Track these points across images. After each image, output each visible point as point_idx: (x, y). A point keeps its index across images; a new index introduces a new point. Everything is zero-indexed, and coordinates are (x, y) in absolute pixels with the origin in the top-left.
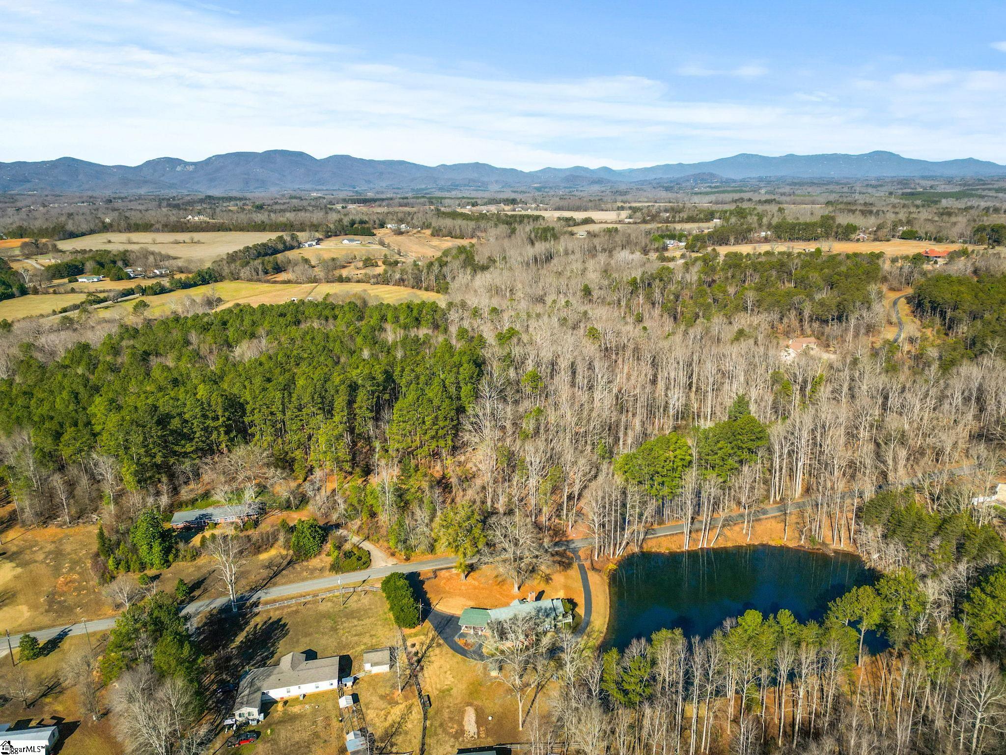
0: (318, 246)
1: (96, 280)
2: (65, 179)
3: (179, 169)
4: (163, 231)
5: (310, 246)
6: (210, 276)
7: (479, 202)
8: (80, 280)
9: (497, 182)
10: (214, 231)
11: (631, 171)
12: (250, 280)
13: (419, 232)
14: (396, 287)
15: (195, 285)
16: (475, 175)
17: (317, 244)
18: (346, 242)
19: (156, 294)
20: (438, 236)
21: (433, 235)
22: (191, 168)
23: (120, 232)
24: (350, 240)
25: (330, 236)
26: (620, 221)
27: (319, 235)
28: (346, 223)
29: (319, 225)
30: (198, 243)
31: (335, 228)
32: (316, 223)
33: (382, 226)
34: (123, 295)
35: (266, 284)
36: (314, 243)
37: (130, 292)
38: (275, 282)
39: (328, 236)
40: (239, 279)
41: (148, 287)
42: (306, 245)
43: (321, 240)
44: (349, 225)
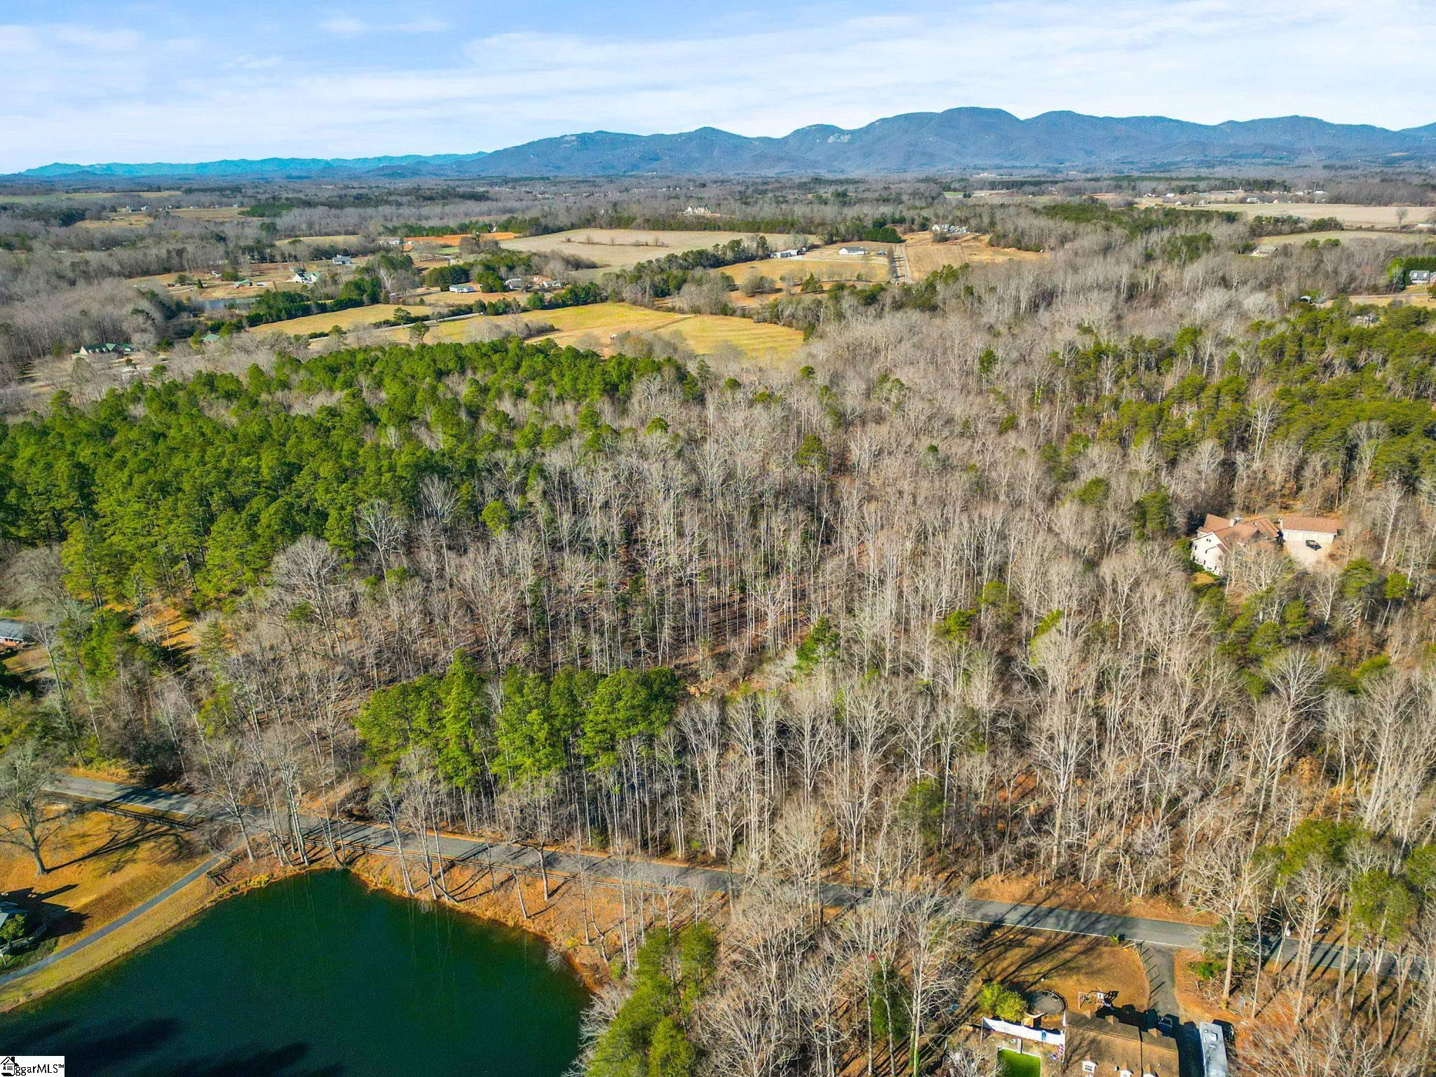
0: (800, 257)
1: (465, 290)
2: (696, 155)
3: (831, 139)
4: (644, 228)
5: (786, 256)
6: (587, 294)
8: (451, 289)
9: (1318, 149)
10: (699, 230)
12: (634, 303)
13: (975, 239)
15: (564, 305)
17: (800, 253)
18: (844, 252)
19: (497, 314)
20: (998, 245)
21: (991, 244)
22: (846, 138)
24: (850, 250)
25: (832, 243)
26: (1404, 227)
27: (813, 239)
28: (869, 223)
29: (823, 224)
30: (663, 245)
31: (847, 229)
32: (817, 220)
33: (924, 227)
34: (459, 312)
35: (648, 311)
36: (794, 252)
37: (469, 310)
38: (659, 309)
39: (830, 242)
40: (623, 300)
41: (491, 304)
42: (779, 254)
43: (813, 247)
44: (871, 226)
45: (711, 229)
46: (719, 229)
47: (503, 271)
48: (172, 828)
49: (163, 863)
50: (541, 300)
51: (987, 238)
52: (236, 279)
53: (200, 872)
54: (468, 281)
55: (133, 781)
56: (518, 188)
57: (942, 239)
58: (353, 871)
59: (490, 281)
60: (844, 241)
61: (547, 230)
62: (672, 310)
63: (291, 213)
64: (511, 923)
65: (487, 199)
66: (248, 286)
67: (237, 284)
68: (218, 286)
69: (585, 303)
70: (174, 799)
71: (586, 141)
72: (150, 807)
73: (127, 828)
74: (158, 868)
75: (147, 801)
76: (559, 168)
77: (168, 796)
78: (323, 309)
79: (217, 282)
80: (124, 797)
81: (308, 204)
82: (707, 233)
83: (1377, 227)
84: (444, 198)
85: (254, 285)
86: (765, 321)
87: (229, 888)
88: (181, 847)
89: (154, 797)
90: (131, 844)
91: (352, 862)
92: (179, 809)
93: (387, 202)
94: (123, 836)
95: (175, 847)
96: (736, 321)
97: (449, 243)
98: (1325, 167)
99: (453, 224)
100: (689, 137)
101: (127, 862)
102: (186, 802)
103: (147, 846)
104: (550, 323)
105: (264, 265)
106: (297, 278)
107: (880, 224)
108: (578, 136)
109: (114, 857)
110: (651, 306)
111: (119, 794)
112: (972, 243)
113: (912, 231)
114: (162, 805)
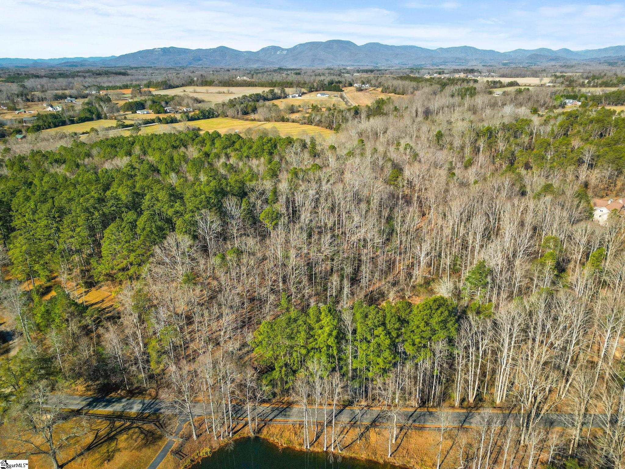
0: (300, 98)
1: (145, 113)
2: (219, 59)
3: (278, 53)
4: (219, 86)
5: (294, 97)
6: (209, 114)
7: (446, 71)
8: (137, 112)
9: (476, 59)
10: (246, 86)
11: (587, 51)
12: (233, 117)
13: (374, 89)
14: (316, 127)
15: (199, 119)
16: (462, 55)
17: (299, 96)
18: (319, 95)
19: (167, 123)
20: (386, 92)
21: (382, 92)
22: (285, 52)
23: (197, 86)
24: (322, 94)
25: (312, 91)
26: (542, 85)
27: (303, 90)
28: (326, 82)
29: (305, 83)
30: (232, 93)
31: (318, 86)
32: (302, 82)
33: (351, 85)
34: (148, 122)
35: (241, 121)
36: (297, 95)
37: (153, 121)
38: (247, 120)
39: (311, 91)
40: (227, 116)
41: (164, 118)
42: (291, 96)
43: (304, 93)
44: (327, 84)
45: (252, 86)
46: (256, 86)
47: (163, 104)
48: (133, 423)
49: (139, 448)
50: (187, 116)
51: (380, 89)
52: (16, 110)
53: (165, 452)
54: (144, 108)
55: (89, 393)
56: (139, 71)
57: (360, 90)
58: (262, 436)
59: (157, 108)
60: (317, 91)
61: (171, 87)
62: (254, 120)
63: (29, 81)
64: (381, 461)
65: (128, 75)
66: (23, 113)
67: (17, 112)
68: (7, 113)
69: (208, 118)
70: (124, 402)
71: (166, 51)
72: (109, 410)
73: (104, 427)
74: (137, 453)
75: (106, 406)
76: (154, 63)
77: (119, 400)
78: (72, 122)
79: (5, 111)
80: (89, 404)
81: (37, 77)
82: (250, 88)
83: (532, 85)
84: (106, 74)
85: (27, 112)
86: (305, 123)
87: (189, 460)
88: (146, 435)
89: (109, 402)
90: (111, 438)
91: (260, 430)
92: (131, 408)
93: (77, 76)
94: (102, 433)
95: (142, 436)
96: (290, 124)
97: (123, 92)
98: (483, 66)
99: (118, 84)
100: (214, 51)
101: (114, 451)
102: (133, 403)
103: (123, 437)
104: (197, 126)
105: (29, 103)
106: (50, 109)
107: (331, 83)
108: (162, 49)
109: (104, 449)
110: (243, 119)
111: (84, 403)
112: (374, 92)
113: (346, 87)
114: (117, 407)
